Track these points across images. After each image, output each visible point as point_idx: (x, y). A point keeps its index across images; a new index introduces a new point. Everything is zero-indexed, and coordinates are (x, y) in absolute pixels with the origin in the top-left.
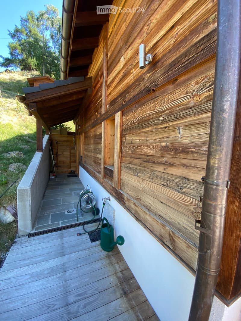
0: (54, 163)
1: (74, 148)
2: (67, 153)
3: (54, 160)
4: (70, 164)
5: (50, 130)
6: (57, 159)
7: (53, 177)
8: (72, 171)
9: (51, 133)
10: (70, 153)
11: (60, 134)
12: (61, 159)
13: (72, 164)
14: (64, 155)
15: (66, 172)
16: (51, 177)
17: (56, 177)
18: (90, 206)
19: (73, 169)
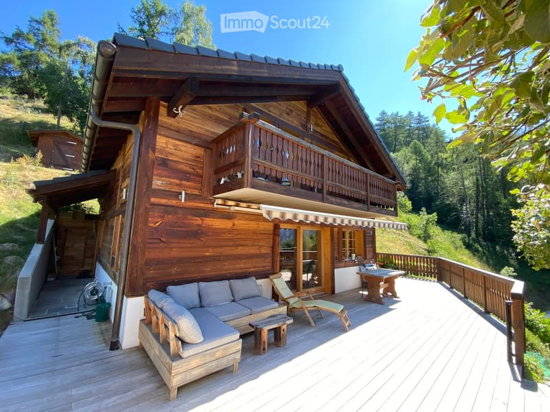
0: (57, 258)
1: (94, 237)
2: (80, 245)
3: (57, 255)
4: (84, 261)
5: (57, 213)
6: (63, 254)
7: (52, 279)
8: (85, 270)
9: (57, 217)
10: (86, 244)
11: (73, 218)
12: (68, 253)
13: (87, 261)
14: (76, 247)
15: (74, 272)
16: (49, 279)
17: (57, 278)
18: (96, 297)
19: (88, 268)
